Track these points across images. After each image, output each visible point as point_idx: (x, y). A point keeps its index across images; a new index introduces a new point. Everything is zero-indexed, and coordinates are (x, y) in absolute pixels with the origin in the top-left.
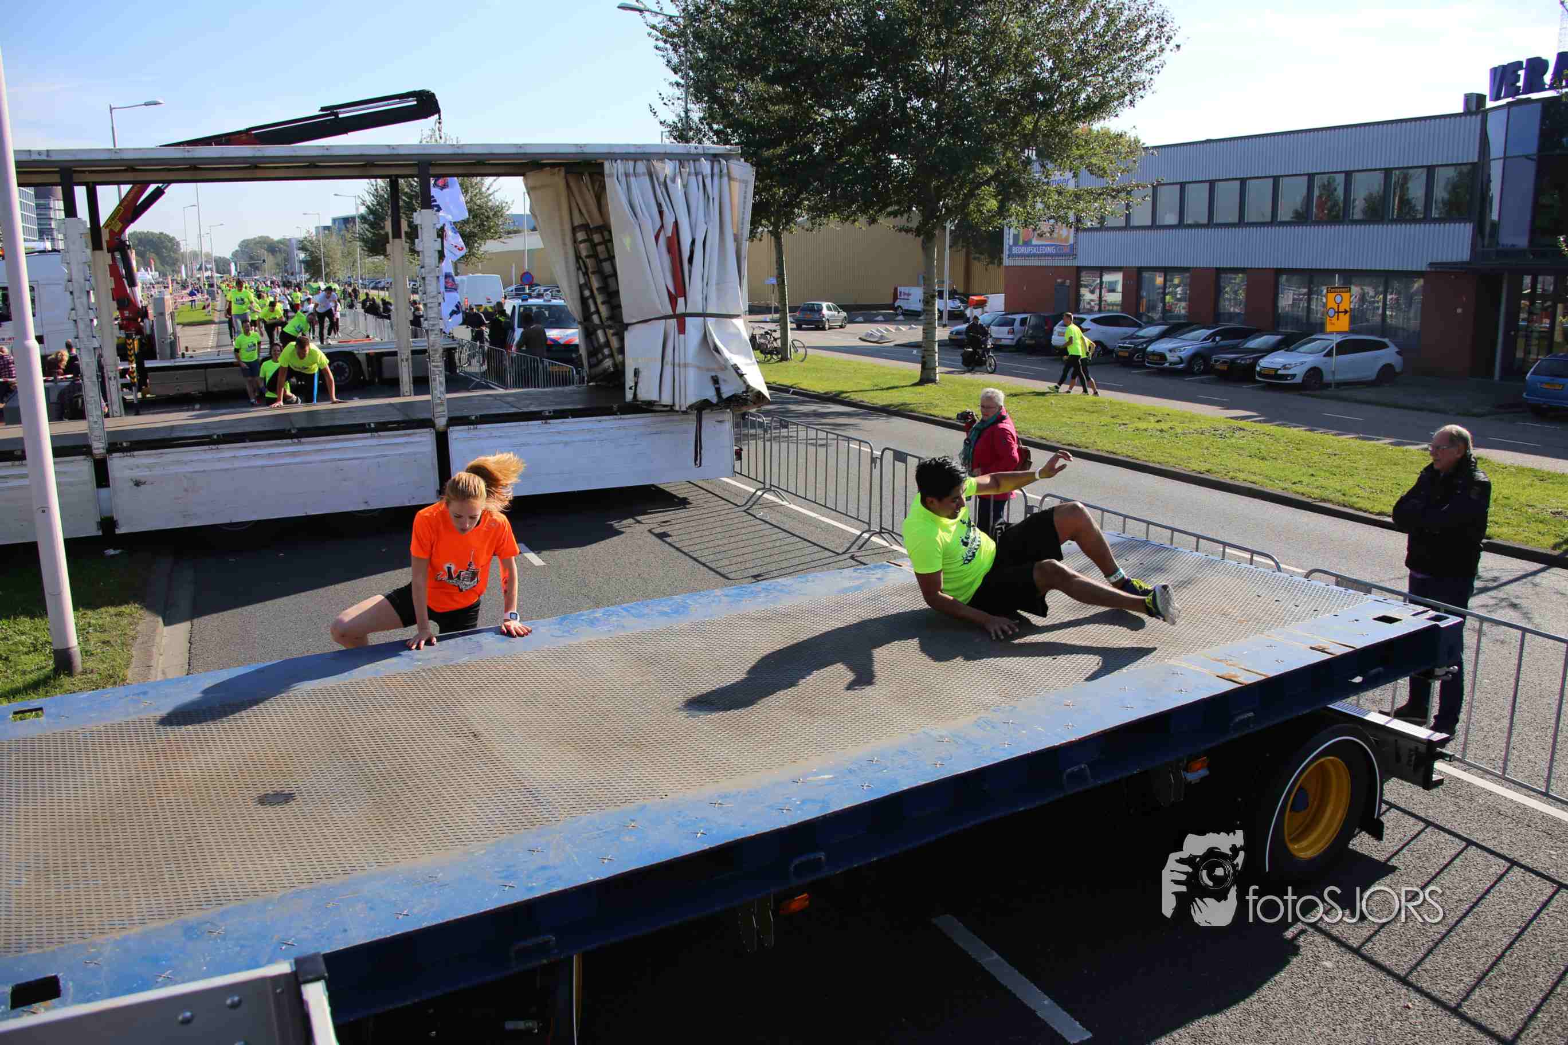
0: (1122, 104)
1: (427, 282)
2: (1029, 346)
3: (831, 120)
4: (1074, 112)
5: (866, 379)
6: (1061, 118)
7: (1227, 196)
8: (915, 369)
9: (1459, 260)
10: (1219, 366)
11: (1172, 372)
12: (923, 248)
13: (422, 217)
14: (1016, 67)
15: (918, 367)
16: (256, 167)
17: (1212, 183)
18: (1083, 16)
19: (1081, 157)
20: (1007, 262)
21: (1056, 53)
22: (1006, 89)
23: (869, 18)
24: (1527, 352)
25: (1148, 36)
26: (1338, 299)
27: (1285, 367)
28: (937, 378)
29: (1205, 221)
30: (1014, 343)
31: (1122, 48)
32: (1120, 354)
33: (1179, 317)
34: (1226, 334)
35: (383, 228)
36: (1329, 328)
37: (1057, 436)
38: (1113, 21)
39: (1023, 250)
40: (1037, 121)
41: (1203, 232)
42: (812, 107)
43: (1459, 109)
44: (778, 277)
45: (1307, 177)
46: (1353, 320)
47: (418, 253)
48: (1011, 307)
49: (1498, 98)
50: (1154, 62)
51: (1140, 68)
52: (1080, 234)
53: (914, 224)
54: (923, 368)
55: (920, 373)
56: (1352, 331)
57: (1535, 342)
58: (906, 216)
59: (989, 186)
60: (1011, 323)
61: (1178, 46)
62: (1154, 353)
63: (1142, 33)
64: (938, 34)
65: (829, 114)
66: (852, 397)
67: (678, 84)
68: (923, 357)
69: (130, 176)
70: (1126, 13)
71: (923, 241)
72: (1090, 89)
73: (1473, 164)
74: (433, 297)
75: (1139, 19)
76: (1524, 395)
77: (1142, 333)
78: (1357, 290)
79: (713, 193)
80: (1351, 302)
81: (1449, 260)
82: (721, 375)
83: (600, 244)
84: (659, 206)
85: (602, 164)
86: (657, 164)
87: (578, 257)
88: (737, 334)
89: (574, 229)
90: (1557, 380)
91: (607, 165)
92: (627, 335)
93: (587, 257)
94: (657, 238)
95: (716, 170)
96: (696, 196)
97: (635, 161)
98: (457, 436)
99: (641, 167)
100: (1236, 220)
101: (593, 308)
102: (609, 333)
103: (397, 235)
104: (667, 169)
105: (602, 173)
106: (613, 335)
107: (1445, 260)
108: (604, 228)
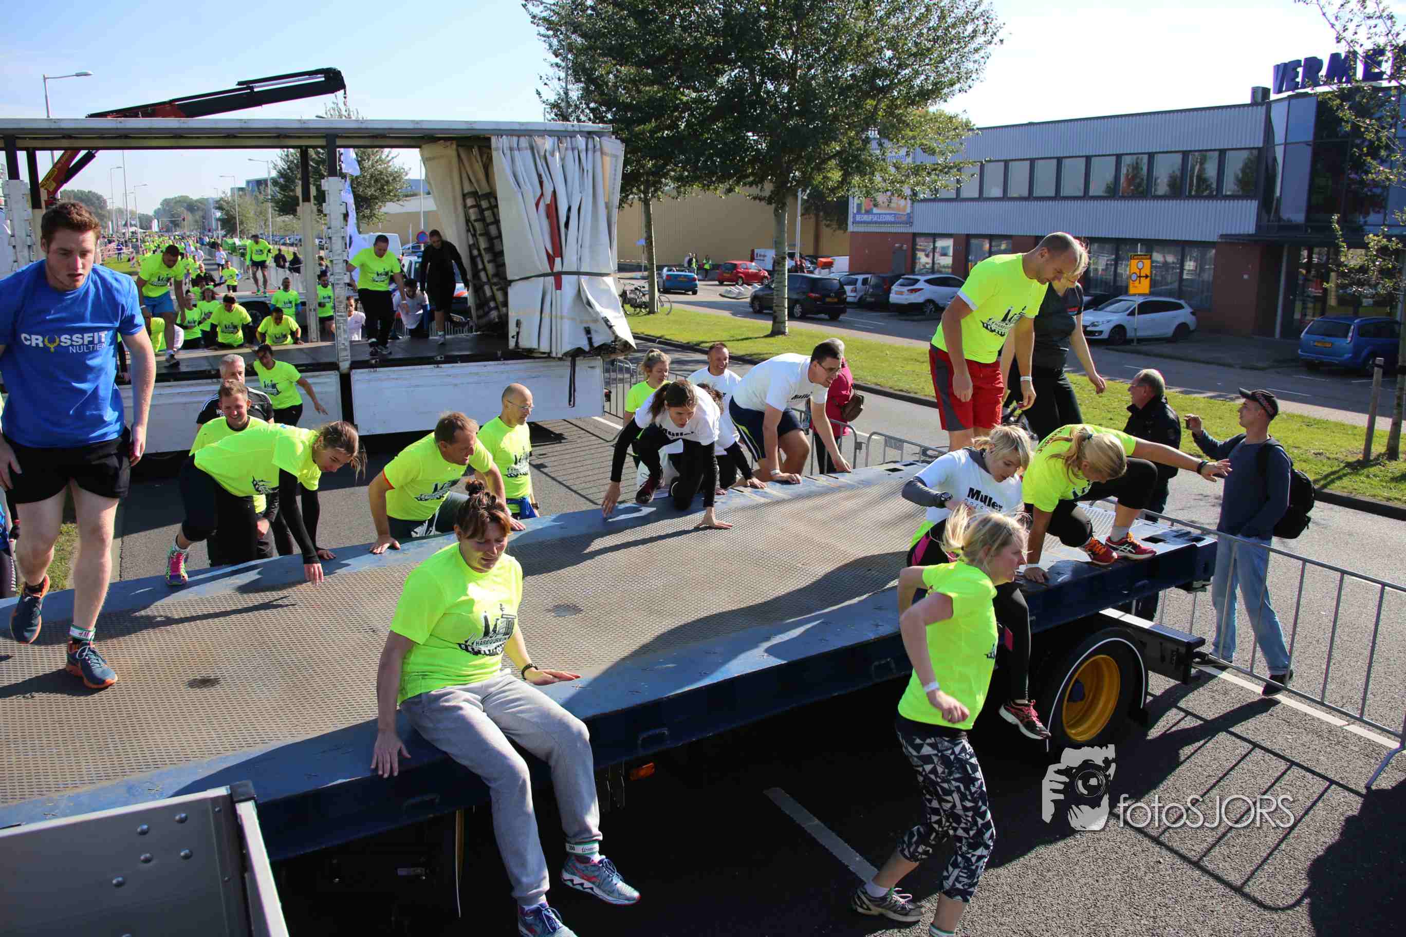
0: (951, 91)
1: (333, 241)
2: (871, 303)
3: (695, 101)
4: (908, 97)
5: (724, 331)
6: (898, 102)
7: (1045, 172)
8: (766, 324)
9: (1246, 233)
12: (775, 215)
13: (330, 184)
14: (857, 57)
15: (770, 321)
16: (181, 137)
17: (1032, 161)
18: (918, 12)
19: (914, 138)
20: (851, 228)
21: (893, 45)
22: (850, 76)
24: (1304, 315)
25: (975, 31)
26: (1140, 265)
27: (1093, 325)
28: (787, 331)
29: (1025, 193)
30: (856, 300)
31: (952, 41)
35: (293, 190)
36: (1132, 290)
37: (890, 384)
38: (944, 18)
39: (866, 218)
40: (878, 102)
41: (1022, 204)
42: (678, 88)
43: (1248, 101)
44: (646, 239)
45: (1114, 158)
46: (1153, 284)
47: (325, 215)
48: (853, 270)
49: (1280, 91)
50: (982, 53)
51: (968, 59)
52: (915, 204)
53: (767, 193)
54: (774, 322)
55: (770, 327)
56: (1151, 294)
57: (1310, 305)
58: (760, 186)
59: (834, 161)
60: (854, 282)
61: (1002, 41)
63: (970, 28)
64: (789, 26)
65: (694, 95)
67: (557, 65)
68: (775, 312)
69: (66, 143)
70: (956, 11)
71: (776, 210)
72: (923, 77)
73: (1259, 149)
74: (339, 255)
75: (967, 16)
76: (1299, 352)
78: (1158, 257)
79: (588, 166)
80: (1152, 267)
81: (1237, 232)
82: (593, 327)
83: (487, 209)
84: (540, 176)
85: (489, 139)
86: (538, 140)
87: (468, 221)
88: (608, 291)
89: (464, 196)
90: (1327, 339)
91: (494, 140)
92: (511, 291)
93: (475, 221)
94: (537, 205)
95: (590, 146)
96: (572, 167)
97: (519, 137)
98: (359, 378)
99: (524, 142)
100: (1053, 194)
101: (480, 266)
102: (495, 288)
103: (306, 198)
104: (547, 144)
105: (489, 147)
106: (498, 290)
107: (1233, 232)
108: (491, 196)
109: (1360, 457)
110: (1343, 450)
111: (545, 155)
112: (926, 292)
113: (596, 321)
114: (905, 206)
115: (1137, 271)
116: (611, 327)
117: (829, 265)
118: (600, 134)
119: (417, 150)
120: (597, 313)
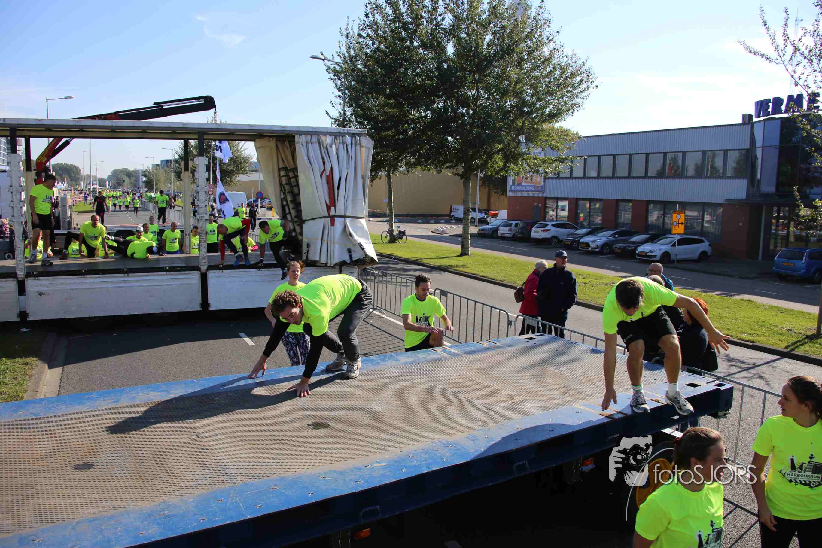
0: (567, 114)
2: (520, 238)
3: (418, 118)
4: (542, 118)
5: (432, 252)
6: (536, 120)
7: (623, 163)
8: (458, 248)
9: (741, 198)
10: (617, 250)
11: (593, 253)
12: (464, 185)
13: (199, 161)
14: (514, 94)
15: (460, 247)
16: (115, 132)
17: (615, 156)
18: (548, 69)
19: (547, 140)
20: (509, 194)
21: (533, 87)
22: (509, 105)
23: (439, 68)
24: (776, 246)
25: (581, 80)
26: (678, 217)
27: (651, 251)
28: (470, 253)
29: (611, 175)
30: (511, 236)
31: (568, 86)
32: (566, 243)
33: (597, 224)
34: (621, 234)
36: (674, 232)
38: (564, 72)
39: (517, 188)
40: (525, 121)
41: (608, 181)
42: (408, 111)
43: (740, 122)
44: (388, 198)
45: (663, 154)
46: (686, 228)
47: (196, 179)
48: (510, 217)
49: (759, 116)
50: (584, 94)
51: (577, 96)
52: (547, 180)
53: (460, 172)
54: (462, 247)
55: (460, 251)
56: (685, 234)
57: (779, 241)
58: (455, 168)
59: (498, 154)
60: (510, 225)
61: (597, 86)
62: (583, 243)
63: (578, 79)
64: (474, 76)
65: (417, 115)
66: (425, 261)
67: (340, 96)
68: (462, 242)
70: (571, 68)
71: (464, 182)
72: (551, 106)
73: (748, 150)
74: (203, 202)
75: (577, 72)
76: (774, 268)
77: (577, 232)
78: (688, 213)
79: (352, 153)
80: (685, 219)
81: (735, 198)
82: (353, 249)
83: (293, 177)
84: (323, 159)
85: (294, 136)
86: (323, 138)
87: (281, 184)
88: (363, 227)
89: (279, 170)
90: (791, 261)
91: (297, 137)
92: (304, 226)
93: (286, 184)
94: (321, 175)
95: (354, 142)
96: (343, 155)
97: (312, 135)
98: (212, 275)
99: (315, 139)
100: (627, 175)
101: (287, 211)
102: (295, 224)
103: (186, 169)
104: (328, 140)
105: (294, 141)
106: (297, 225)
107: (733, 198)
108: (295, 169)
109: (815, 332)
110: (803, 328)
111: (327, 146)
112: (552, 231)
113: (354, 245)
114: (541, 181)
115: (677, 221)
116: (363, 249)
117: (495, 215)
118: (359, 135)
119: (253, 142)
120: (355, 241)
